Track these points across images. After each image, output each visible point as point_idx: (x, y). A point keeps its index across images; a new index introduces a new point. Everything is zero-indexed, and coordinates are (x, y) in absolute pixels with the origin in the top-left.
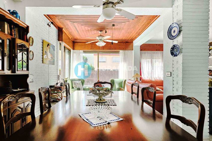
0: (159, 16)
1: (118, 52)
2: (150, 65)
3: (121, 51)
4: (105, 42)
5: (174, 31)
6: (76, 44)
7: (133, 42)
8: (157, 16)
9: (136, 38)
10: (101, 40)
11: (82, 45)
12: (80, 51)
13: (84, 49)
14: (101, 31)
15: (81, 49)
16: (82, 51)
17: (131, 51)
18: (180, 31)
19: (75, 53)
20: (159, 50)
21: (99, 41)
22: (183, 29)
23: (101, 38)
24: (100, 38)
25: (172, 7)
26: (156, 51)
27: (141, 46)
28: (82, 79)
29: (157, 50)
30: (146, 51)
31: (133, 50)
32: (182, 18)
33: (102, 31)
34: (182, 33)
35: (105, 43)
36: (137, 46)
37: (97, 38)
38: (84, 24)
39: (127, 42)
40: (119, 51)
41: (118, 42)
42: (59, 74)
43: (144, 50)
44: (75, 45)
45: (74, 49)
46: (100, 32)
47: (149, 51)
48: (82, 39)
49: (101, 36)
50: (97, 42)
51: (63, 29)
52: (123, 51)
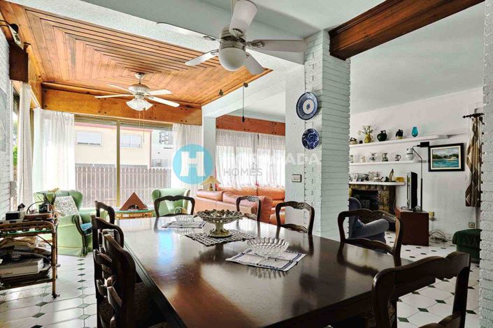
0: (272, 70)
1: (169, 127)
2: (233, 158)
3: (176, 126)
4: (150, 102)
5: (308, 107)
6: (51, 93)
7: (201, 109)
8: (267, 69)
9: (210, 100)
10: (140, 94)
11: (74, 100)
12: (66, 114)
13: (77, 110)
14: (140, 74)
15: (68, 110)
16: (70, 116)
17: (197, 126)
18: (319, 108)
19: (48, 117)
20: (249, 130)
21: (136, 96)
22: (323, 104)
23: (142, 92)
24: (140, 91)
25: (304, 64)
26: (244, 132)
27: (218, 120)
28: (73, 192)
29: (245, 130)
30: (226, 131)
31: (201, 125)
32: (321, 88)
33: (143, 74)
34: (321, 112)
35: (151, 105)
36: (210, 118)
37: (131, 89)
38: (104, 50)
39: (189, 106)
40: (172, 125)
41: (180, 106)
42: (12, 179)
43: (223, 127)
44: (50, 95)
45: (44, 106)
46: (137, 76)
47: (230, 131)
48: (76, 82)
49: (140, 85)
50: (130, 99)
51: (30, 47)
52: (179, 125)
